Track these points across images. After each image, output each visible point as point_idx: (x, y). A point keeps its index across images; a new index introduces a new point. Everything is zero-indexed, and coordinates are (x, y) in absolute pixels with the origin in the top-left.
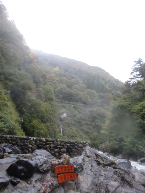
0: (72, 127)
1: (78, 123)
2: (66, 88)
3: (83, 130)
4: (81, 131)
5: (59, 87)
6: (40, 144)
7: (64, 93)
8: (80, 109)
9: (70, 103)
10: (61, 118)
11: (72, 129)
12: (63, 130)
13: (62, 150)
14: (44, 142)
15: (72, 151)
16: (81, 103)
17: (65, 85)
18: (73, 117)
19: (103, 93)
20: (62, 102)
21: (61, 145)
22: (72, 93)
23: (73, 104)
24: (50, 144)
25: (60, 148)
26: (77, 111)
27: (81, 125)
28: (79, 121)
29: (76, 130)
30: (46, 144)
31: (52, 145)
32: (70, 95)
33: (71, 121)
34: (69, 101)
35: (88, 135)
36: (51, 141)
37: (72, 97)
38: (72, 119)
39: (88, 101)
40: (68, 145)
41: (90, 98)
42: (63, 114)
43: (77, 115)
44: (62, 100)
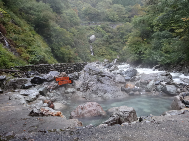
0: (101, 47)
1: (107, 42)
2: (91, 7)
3: (112, 48)
4: (111, 49)
5: (84, 8)
6: (57, 67)
7: (90, 14)
8: (108, 28)
9: (97, 23)
10: (90, 40)
11: (101, 49)
12: (93, 50)
13: (71, 69)
14: (60, 66)
15: (77, 69)
16: (109, 21)
17: (89, 4)
18: (101, 37)
19: (131, 5)
20: (89, 24)
21: (70, 66)
22: (97, 12)
23: (100, 24)
24: (64, 66)
25: (70, 68)
26: (105, 31)
27: (110, 43)
28: (108, 40)
29: (105, 49)
30: (61, 67)
31: (65, 67)
32: (96, 14)
33: (100, 41)
34: (95, 21)
35: (117, 52)
36: (64, 65)
37: (99, 17)
38: (100, 39)
39: (115, 18)
40: (74, 65)
41: (117, 14)
42: (92, 35)
43: (105, 34)
44: (89, 22)
